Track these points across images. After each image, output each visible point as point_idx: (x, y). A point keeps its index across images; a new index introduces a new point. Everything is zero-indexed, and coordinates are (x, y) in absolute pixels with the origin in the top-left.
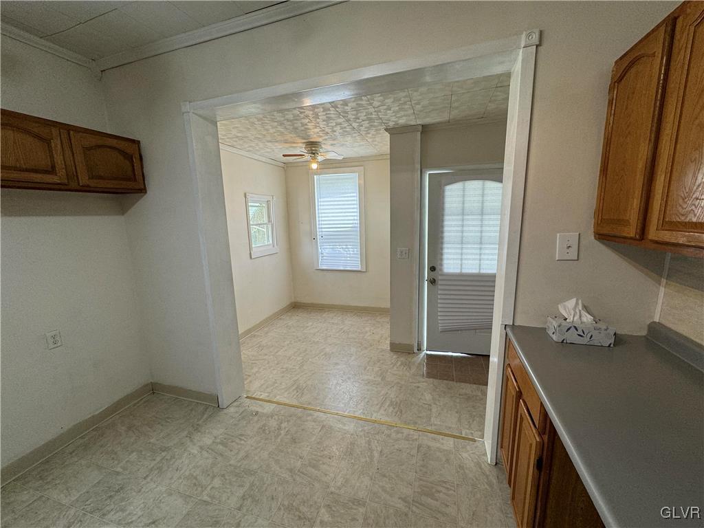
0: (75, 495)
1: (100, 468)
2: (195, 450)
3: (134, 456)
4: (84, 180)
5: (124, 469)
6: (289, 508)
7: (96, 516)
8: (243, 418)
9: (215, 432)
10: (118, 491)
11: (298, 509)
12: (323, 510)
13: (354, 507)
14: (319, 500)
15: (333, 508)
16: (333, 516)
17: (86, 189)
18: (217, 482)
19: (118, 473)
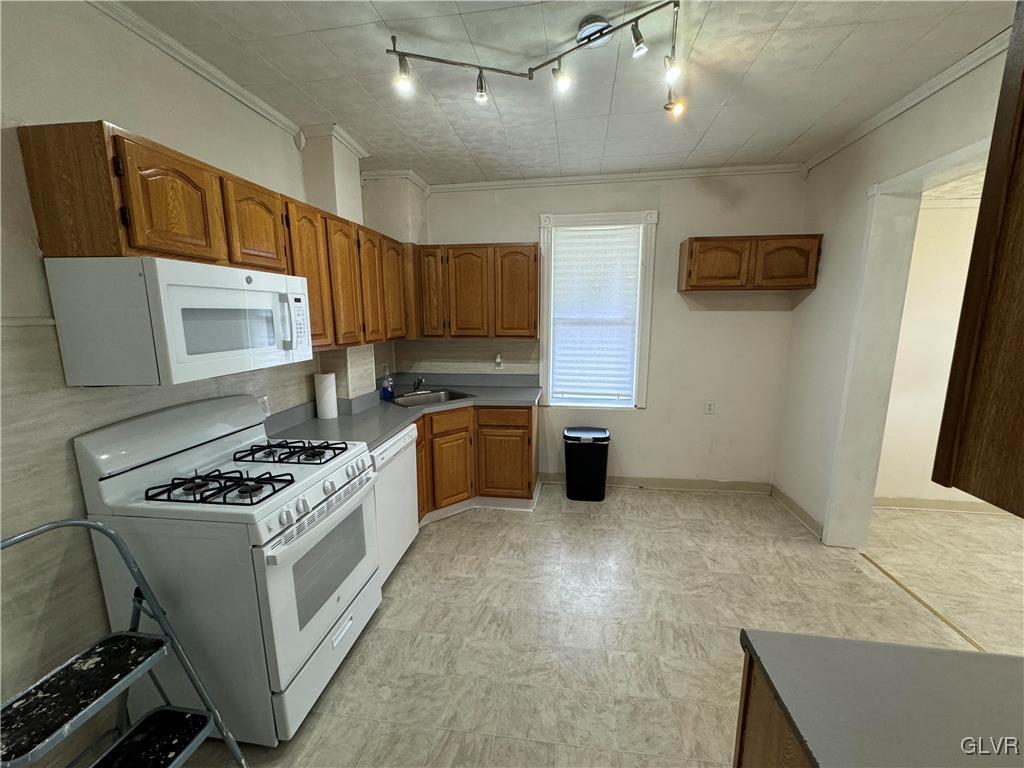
0: (685, 517)
1: (705, 513)
2: (771, 550)
3: (727, 522)
4: (759, 281)
5: (717, 524)
7: (689, 533)
8: (838, 564)
9: (799, 552)
10: (707, 532)
17: (759, 288)
18: (771, 579)
19: (712, 523)
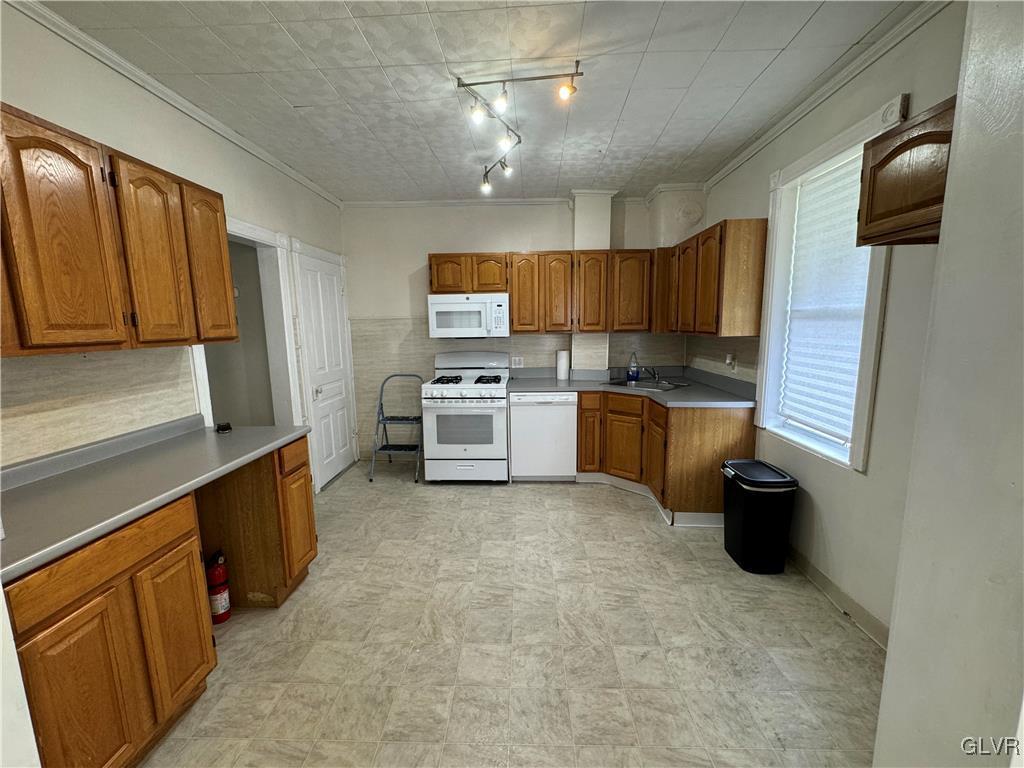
6: (494, 707)
11: (482, 708)
12: (446, 715)
13: (401, 729)
14: (455, 727)
15: (431, 720)
16: (431, 711)
